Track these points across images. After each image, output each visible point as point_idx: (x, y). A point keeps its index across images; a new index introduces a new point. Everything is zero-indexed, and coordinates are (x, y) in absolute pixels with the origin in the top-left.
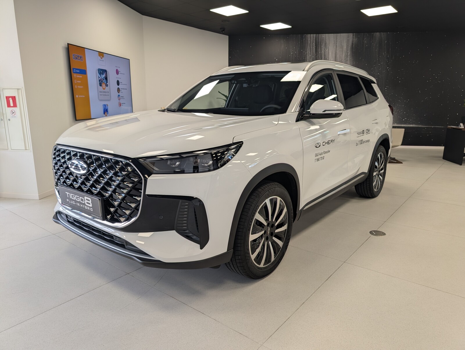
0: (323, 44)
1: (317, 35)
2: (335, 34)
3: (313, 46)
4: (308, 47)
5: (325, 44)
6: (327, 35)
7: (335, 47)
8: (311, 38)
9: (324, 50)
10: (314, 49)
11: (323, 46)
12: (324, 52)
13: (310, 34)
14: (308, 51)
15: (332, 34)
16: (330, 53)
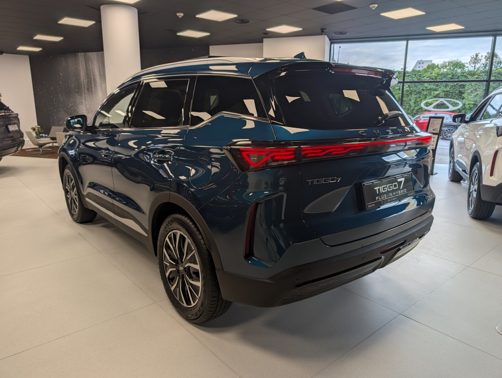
0: (90, 61)
1: (85, 53)
2: (97, 52)
3: (83, 63)
4: (81, 63)
5: (91, 61)
6: (91, 53)
7: (98, 63)
8: (81, 55)
9: (91, 66)
10: (85, 66)
11: (90, 62)
12: (92, 67)
13: (80, 52)
14: (81, 67)
15: (94, 53)
16: (96, 68)
